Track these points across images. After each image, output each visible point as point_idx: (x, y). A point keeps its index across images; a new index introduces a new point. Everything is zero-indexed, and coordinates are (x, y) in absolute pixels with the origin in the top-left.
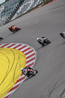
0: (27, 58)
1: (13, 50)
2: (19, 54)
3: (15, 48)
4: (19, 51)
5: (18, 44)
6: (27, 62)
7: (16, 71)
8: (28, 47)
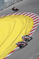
0: (34, 22)
1: (26, 16)
2: (29, 19)
3: (27, 15)
4: (29, 17)
5: (29, 13)
6: (34, 24)
7: (27, 29)
8: (35, 15)
